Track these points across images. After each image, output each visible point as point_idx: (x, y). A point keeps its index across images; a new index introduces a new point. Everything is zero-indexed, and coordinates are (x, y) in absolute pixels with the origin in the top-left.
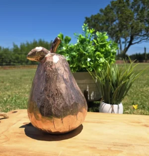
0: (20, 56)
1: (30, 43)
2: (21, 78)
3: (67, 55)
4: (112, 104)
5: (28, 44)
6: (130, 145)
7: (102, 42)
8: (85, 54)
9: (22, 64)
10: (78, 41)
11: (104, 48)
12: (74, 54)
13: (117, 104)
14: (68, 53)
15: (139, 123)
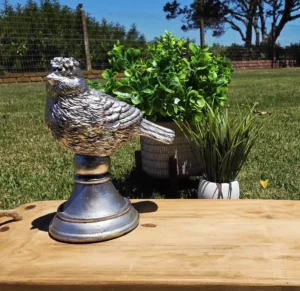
3: (135, 92)
4: (219, 182)
6: (237, 247)
12: (149, 91)
13: (228, 182)
14: (137, 90)
15: (260, 213)
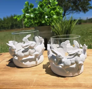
0: (3, 25)
1: (8, 17)
2: (5, 36)
5: (7, 17)
7: (53, 6)
8: (44, 13)
9: (5, 29)
10: (39, 6)
11: (55, 10)
12: (37, 12)
